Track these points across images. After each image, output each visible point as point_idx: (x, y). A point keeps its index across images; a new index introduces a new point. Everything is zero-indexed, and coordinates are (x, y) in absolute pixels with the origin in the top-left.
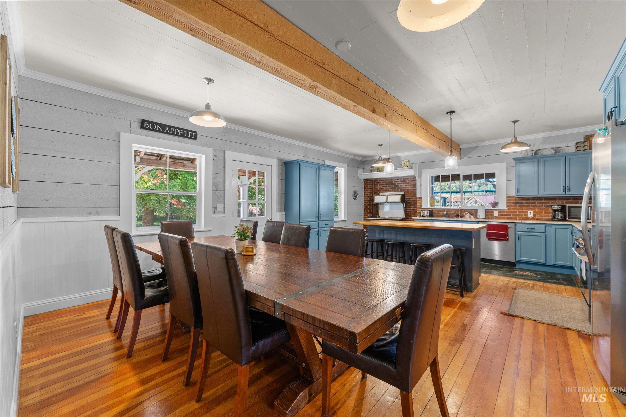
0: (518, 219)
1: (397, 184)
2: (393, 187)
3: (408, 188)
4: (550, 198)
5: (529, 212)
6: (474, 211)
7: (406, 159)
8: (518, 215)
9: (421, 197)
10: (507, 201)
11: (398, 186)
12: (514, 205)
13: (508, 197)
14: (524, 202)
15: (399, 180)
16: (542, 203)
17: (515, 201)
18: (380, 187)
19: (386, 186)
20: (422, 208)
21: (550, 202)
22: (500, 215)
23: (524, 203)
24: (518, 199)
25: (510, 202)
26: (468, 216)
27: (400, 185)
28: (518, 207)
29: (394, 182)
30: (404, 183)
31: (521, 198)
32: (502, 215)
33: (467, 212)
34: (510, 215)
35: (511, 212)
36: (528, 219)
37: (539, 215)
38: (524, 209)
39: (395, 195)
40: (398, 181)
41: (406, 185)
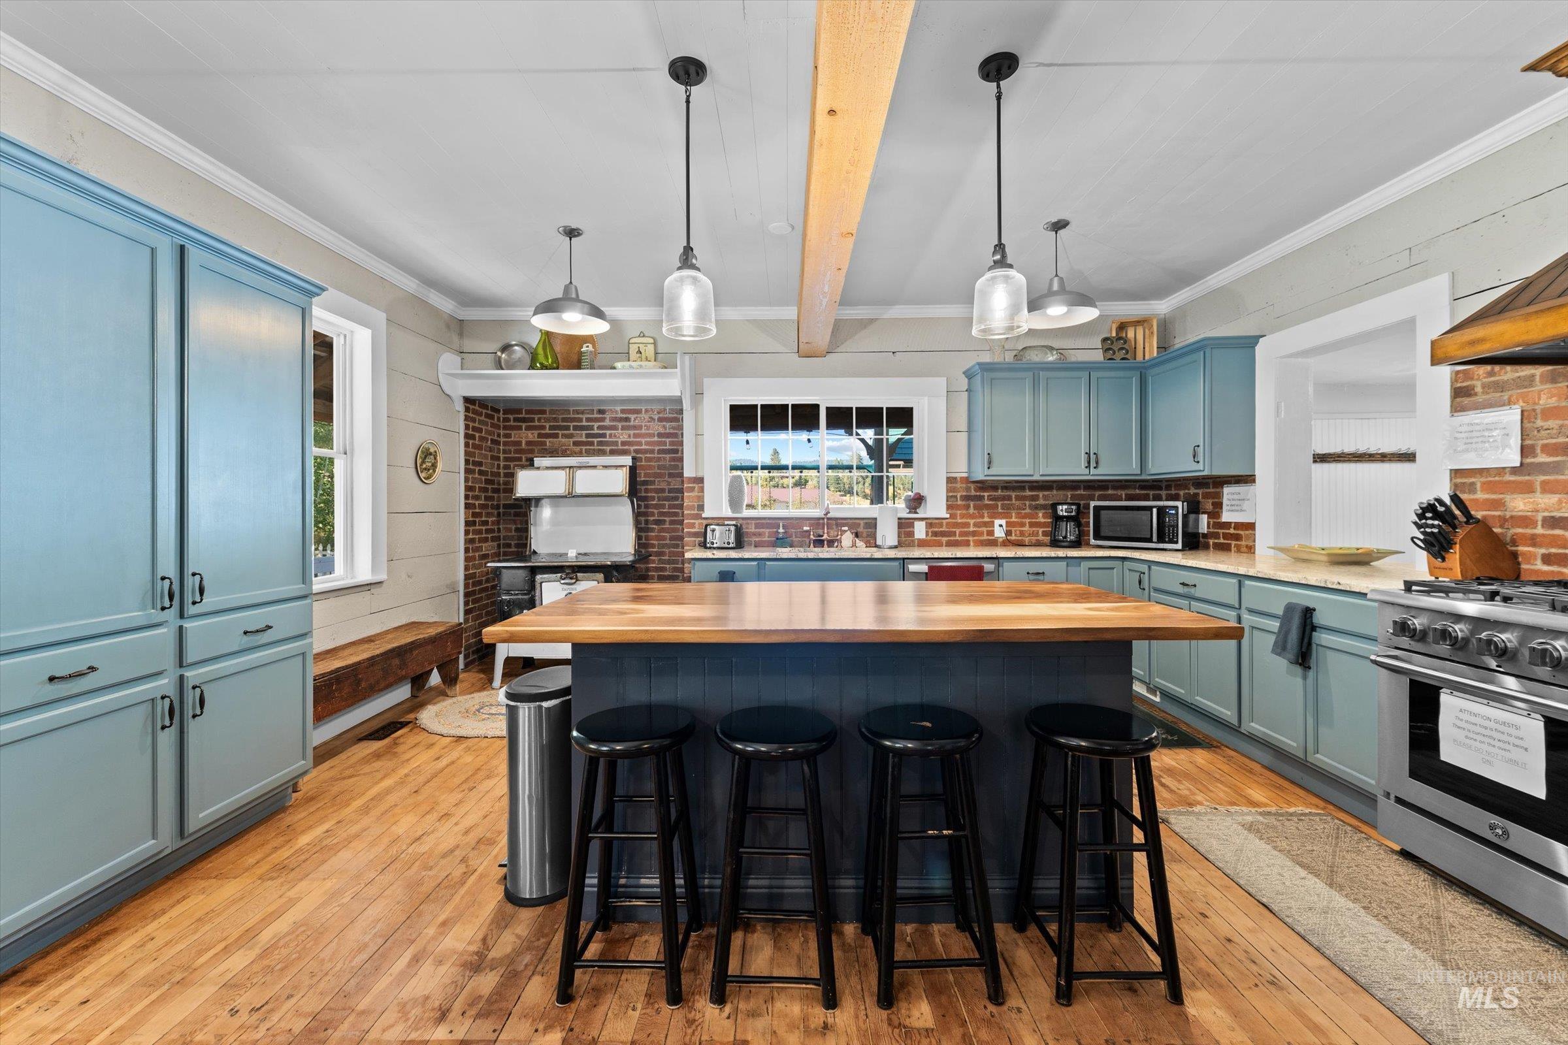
0: (972, 543)
1: (599, 428)
2: (584, 439)
3: (640, 444)
4: (1041, 484)
5: (997, 522)
6: (862, 522)
7: (642, 335)
8: (974, 534)
9: (700, 475)
10: (948, 491)
11: (604, 436)
12: (964, 503)
13: (950, 480)
14: (986, 494)
15: (608, 416)
16: (1024, 498)
17: (964, 494)
18: (532, 436)
19: (556, 436)
20: (703, 516)
21: (1041, 494)
22: (930, 534)
23: (986, 498)
24: (972, 486)
25: (955, 494)
26: (847, 538)
27: (608, 432)
28: (971, 511)
29: (588, 420)
30: (623, 428)
31: (979, 485)
32: (935, 534)
33: (846, 528)
34: (954, 534)
35: (956, 525)
36: (993, 543)
37: (1018, 532)
38: (986, 515)
39: (605, 467)
40: (603, 420)
41: (632, 432)
